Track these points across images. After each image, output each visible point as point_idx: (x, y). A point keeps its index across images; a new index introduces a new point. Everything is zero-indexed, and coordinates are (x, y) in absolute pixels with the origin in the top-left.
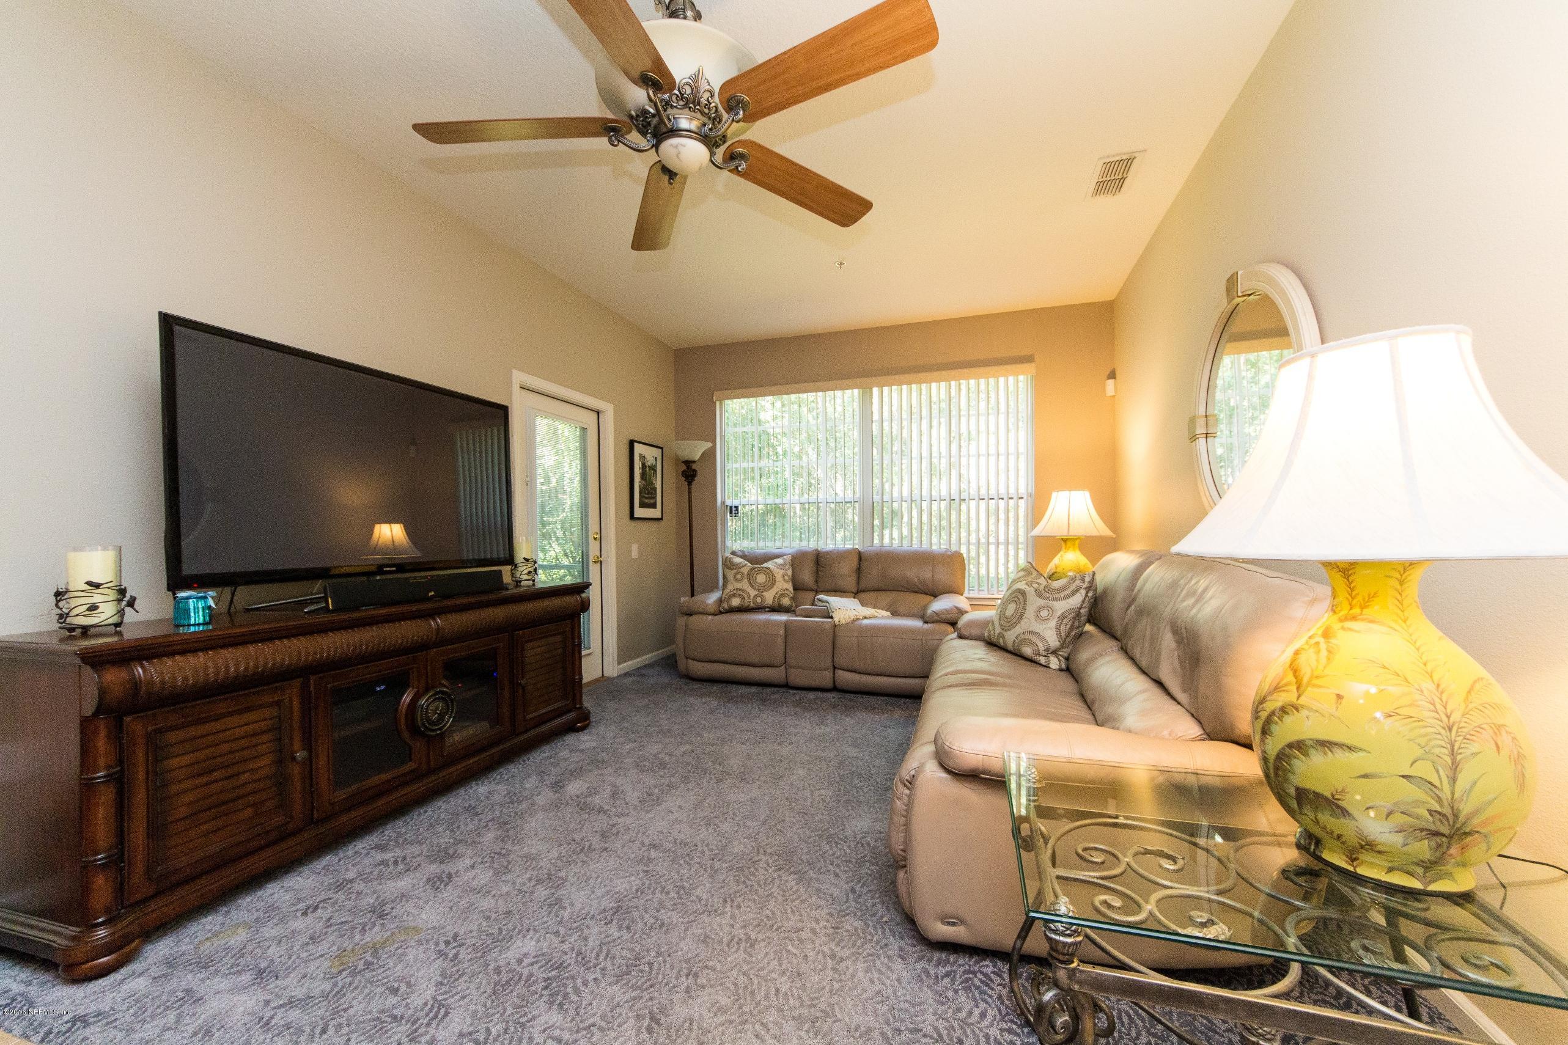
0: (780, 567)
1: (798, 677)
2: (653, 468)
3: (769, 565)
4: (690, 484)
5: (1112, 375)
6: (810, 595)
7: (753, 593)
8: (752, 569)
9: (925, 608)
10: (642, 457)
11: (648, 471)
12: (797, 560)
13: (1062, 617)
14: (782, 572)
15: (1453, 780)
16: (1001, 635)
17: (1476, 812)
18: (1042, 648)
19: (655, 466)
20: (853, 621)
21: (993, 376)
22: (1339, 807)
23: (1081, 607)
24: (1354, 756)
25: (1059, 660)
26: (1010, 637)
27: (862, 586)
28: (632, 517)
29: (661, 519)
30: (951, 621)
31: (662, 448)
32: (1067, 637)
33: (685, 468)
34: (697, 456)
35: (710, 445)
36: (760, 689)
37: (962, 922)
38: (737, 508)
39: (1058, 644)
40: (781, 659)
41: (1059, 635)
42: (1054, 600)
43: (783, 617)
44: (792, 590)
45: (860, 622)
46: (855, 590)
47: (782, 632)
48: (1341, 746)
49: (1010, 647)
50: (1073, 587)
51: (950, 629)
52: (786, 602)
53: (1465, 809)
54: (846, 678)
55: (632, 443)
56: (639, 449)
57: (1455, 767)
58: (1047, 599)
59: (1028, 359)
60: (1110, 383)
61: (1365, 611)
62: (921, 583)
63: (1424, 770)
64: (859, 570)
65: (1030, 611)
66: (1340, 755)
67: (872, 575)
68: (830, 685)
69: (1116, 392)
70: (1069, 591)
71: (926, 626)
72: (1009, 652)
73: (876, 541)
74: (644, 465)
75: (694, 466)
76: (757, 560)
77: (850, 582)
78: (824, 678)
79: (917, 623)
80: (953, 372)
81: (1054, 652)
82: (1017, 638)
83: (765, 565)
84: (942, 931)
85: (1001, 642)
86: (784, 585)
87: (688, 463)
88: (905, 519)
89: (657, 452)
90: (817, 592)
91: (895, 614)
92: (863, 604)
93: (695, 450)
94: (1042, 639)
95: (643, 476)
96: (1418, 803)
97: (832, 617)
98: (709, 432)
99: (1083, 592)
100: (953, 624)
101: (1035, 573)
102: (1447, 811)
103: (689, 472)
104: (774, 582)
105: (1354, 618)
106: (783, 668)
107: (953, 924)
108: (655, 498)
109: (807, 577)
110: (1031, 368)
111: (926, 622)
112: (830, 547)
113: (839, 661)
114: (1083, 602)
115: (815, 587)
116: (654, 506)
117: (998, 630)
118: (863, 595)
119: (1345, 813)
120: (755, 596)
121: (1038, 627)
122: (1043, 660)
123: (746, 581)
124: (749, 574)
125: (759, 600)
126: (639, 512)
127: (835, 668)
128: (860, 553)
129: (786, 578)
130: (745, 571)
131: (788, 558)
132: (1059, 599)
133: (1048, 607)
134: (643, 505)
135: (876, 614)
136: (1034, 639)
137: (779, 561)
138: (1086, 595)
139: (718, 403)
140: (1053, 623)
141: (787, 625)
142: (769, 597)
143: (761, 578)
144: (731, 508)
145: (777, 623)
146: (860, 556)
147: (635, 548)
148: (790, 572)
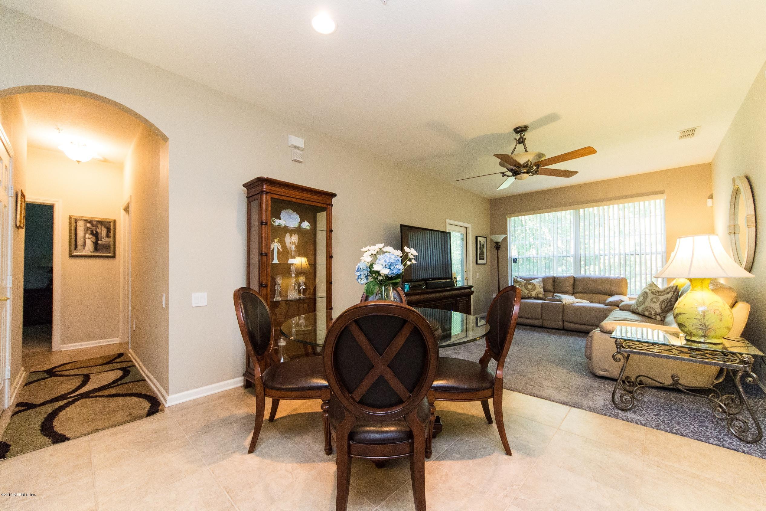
0: (537, 282)
1: (547, 323)
2: (483, 245)
3: (533, 281)
4: (498, 251)
5: (711, 197)
6: (551, 294)
7: (527, 292)
8: (526, 283)
9: (605, 300)
10: (480, 242)
11: (482, 246)
12: (545, 280)
13: (663, 302)
14: (539, 284)
15: (704, 319)
16: (637, 308)
17: (709, 325)
18: (653, 312)
19: (484, 244)
20: (572, 304)
21: (643, 201)
22: (685, 326)
23: (671, 298)
24: (686, 315)
25: (661, 317)
26: (640, 309)
27: (576, 290)
28: (477, 263)
29: (486, 264)
30: (616, 305)
31: (486, 238)
32: (664, 309)
33: (495, 244)
34: (500, 240)
35: (506, 235)
36: (531, 327)
37: (607, 371)
38: (516, 259)
39: (660, 311)
40: (540, 317)
41: (661, 308)
42: (659, 295)
43: (541, 301)
44: (543, 291)
45: (574, 304)
46: (572, 292)
47: (540, 307)
48: (683, 313)
49: (640, 313)
50: (668, 290)
51: (617, 308)
52: (541, 296)
53: (707, 324)
54: (568, 325)
55: (476, 237)
56: (479, 239)
57: (704, 316)
58: (656, 295)
59: (662, 192)
60: (710, 201)
61: (695, 289)
62: (604, 290)
63: (699, 317)
64: (574, 285)
65: (649, 299)
66: (683, 315)
67: (580, 287)
68: (561, 327)
69: (713, 204)
70: (665, 292)
71: (606, 307)
72: (641, 315)
73: (582, 272)
74: (480, 244)
75: (499, 244)
76: (528, 280)
77: (570, 289)
78: (560, 324)
79: (602, 306)
80: (621, 201)
81: (659, 314)
82: (643, 309)
83: (531, 282)
84: (602, 373)
85: (637, 311)
86: (540, 289)
87: (497, 243)
88: (602, 261)
89: (484, 239)
90: (554, 293)
91: (591, 302)
92: (576, 298)
93: (500, 238)
94: (654, 309)
95: (480, 248)
96: (698, 323)
97: (562, 302)
98: (504, 231)
99: (672, 293)
100: (618, 306)
101: (654, 286)
102: (703, 324)
103: (498, 246)
104: (535, 288)
105: (692, 290)
106: (541, 320)
107: (605, 371)
108: (484, 256)
109: (550, 287)
110: (664, 196)
111: (606, 305)
112: (559, 275)
113: (565, 319)
114: (672, 296)
115: (553, 291)
116: (483, 259)
117: (636, 306)
118: (576, 295)
119: (686, 327)
120: (528, 293)
121: (652, 305)
122: (653, 317)
123: (523, 287)
124: (525, 285)
125: (529, 295)
126: (479, 262)
127: (563, 321)
128: (574, 278)
129: (541, 287)
130: (523, 284)
131: (541, 279)
132: (662, 295)
133: (656, 298)
134: (480, 259)
135: (582, 302)
136: (650, 309)
137: (537, 280)
138: (674, 294)
139: (508, 219)
140: (658, 304)
141: (542, 304)
142: (534, 294)
143: (530, 287)
144: (514, 259)
145: (538, 303)
146: (575, 279)
147: (478, 274)
148: (542, 285)
